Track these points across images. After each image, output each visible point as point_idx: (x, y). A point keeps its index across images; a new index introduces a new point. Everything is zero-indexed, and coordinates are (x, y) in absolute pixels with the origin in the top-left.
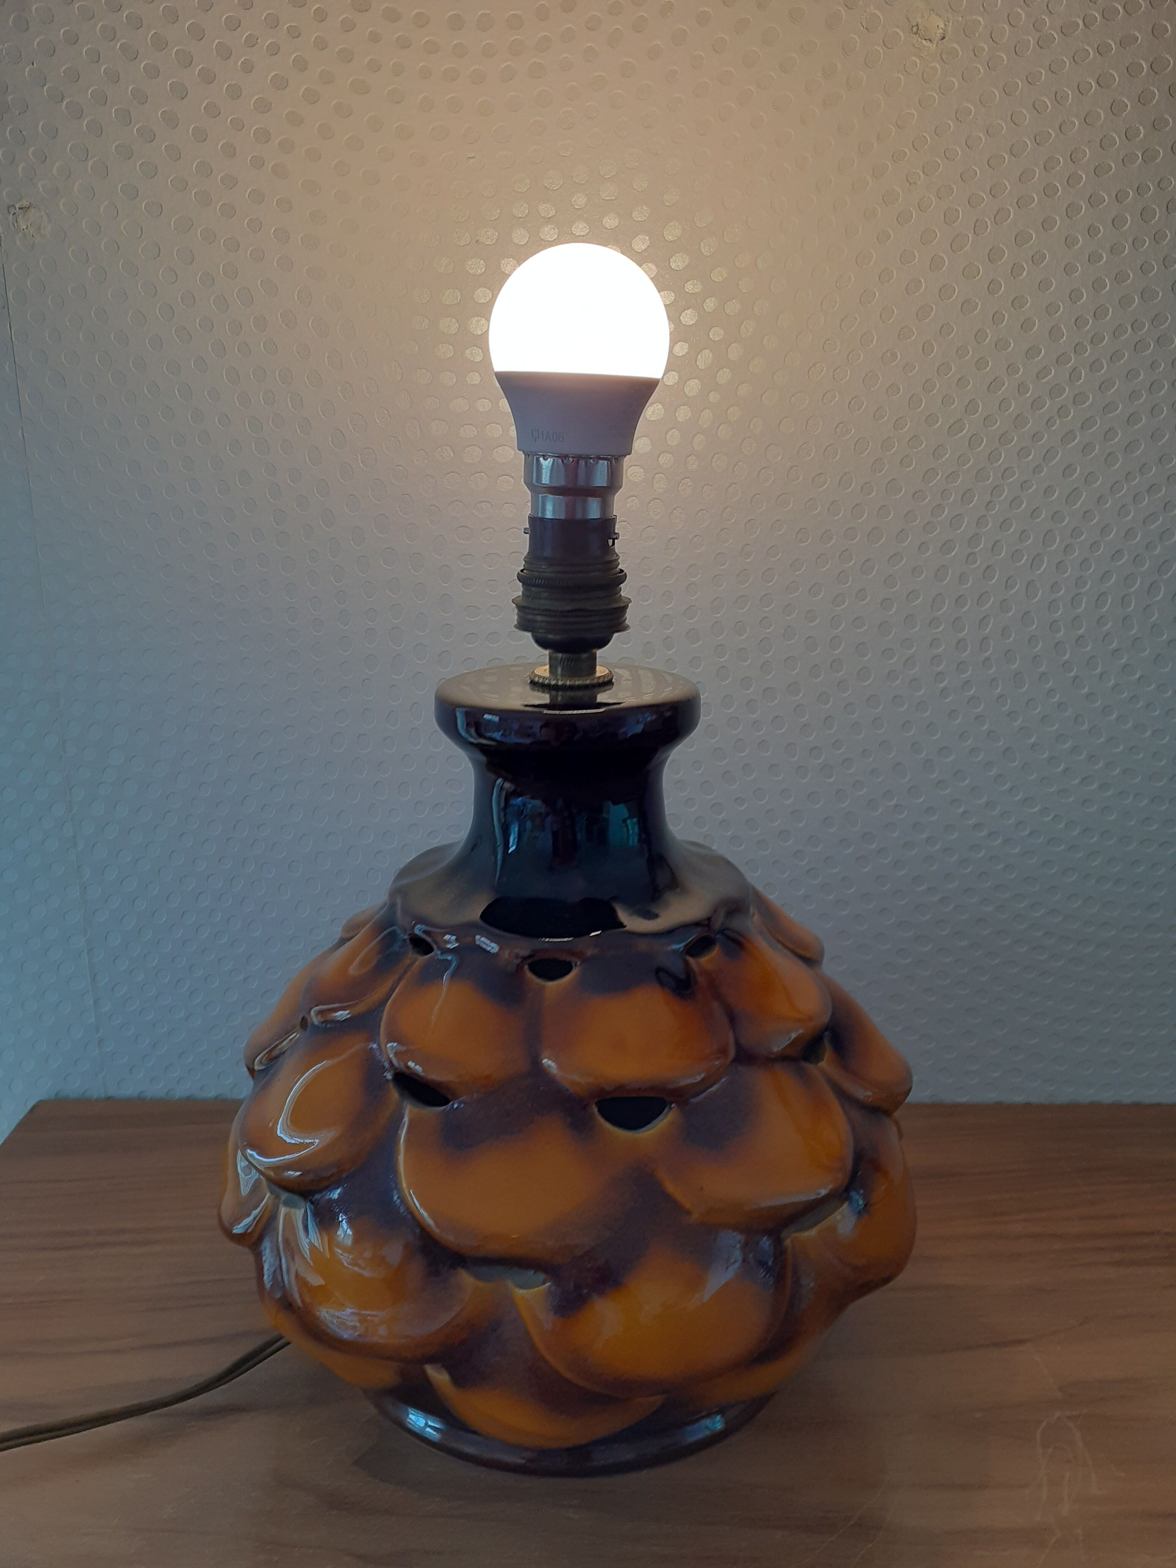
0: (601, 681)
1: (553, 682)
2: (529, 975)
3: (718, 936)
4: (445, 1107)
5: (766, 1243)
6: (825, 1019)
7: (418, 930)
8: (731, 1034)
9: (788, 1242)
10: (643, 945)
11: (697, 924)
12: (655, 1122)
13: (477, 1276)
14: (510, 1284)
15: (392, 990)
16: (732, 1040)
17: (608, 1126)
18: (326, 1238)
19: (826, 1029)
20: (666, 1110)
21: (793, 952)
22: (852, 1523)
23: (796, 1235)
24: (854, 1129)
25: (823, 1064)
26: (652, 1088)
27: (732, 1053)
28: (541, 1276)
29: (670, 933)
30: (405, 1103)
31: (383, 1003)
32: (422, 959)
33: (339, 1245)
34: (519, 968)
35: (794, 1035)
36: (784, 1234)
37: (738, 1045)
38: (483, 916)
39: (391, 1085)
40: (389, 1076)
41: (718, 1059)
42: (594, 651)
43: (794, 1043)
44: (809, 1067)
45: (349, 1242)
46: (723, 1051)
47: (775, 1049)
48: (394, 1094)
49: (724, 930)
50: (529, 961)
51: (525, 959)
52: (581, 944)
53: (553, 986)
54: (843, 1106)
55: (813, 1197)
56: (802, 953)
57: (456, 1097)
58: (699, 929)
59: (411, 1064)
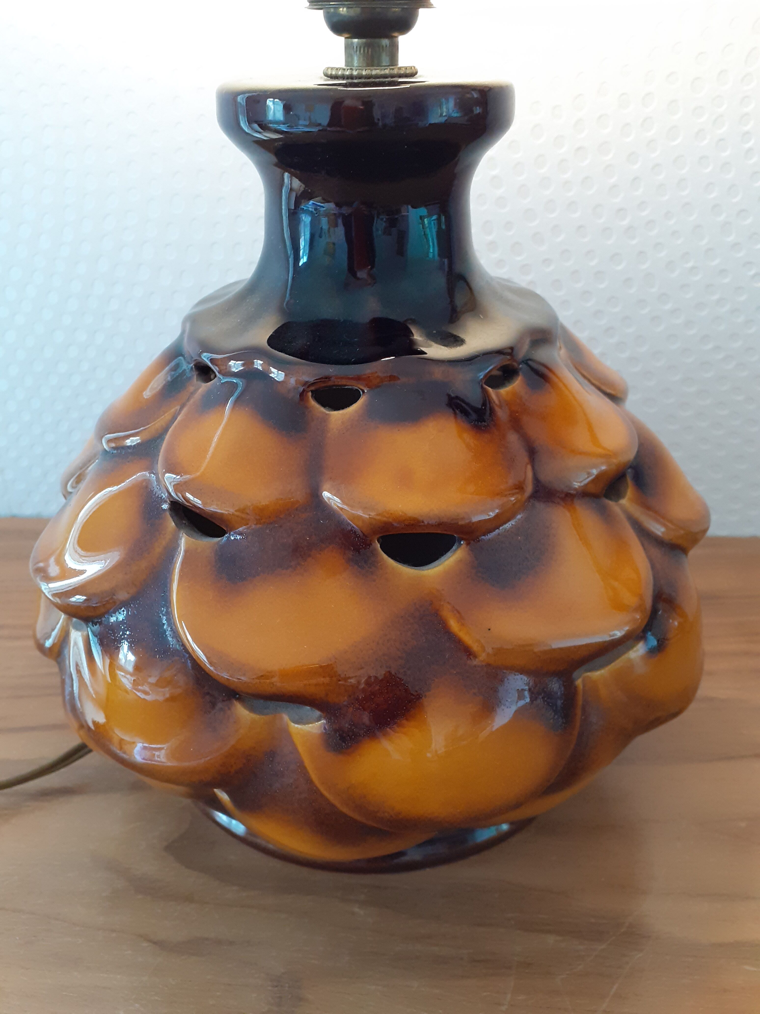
0: (402, 72)
1: (347, 73)
2: (313, 403)
3: (521, 366)
4: (219, 539)
5: (555, 686)
6: (630, 455)
7: (206, 358)
8: (529, 467)
9: (579, 682)
10: (438, 373)
11: (499, 352)
12: (443, 559)
13: (252, 709)
14: (286, 717)
15: (174, 418)
16: (530, 474)
17: (390, 562)
18: (108, 661)
19: (630, 467)
20: (454, 548)
21: (599, 389)
22: (622, 930)
23: (589, 674)
24: (653, 567)
25: (624, 502)
26: (440, 524)
27: (529, 488)
28: (318, 713)
29: (470, 360)
30: (182, 532)
31: (166, 430)
32: (204, 387)
33: (122, 669)
34: (302, 395)
35: (595, 472)
36: (575, 674)
37: (536, 480)
38: (272, 341)
39: (168, 514)
40: (165, 506)
41: (513, 495)
42: (395, 34)
43: (598, 478)
44: (611, 503)
45: (130, 668)
46: (520, 487)
47: (576, 485)
48: (171, 524)
49: (528, 360)
50: (313, 388)
51: (307, 384)
52: (368, 369)
53: (336, 415)
54: (643, 545)
55: (607, 638)
56: (609, 391)
57: (232, 528)
58: (502, 357)
59: (188, 495)
